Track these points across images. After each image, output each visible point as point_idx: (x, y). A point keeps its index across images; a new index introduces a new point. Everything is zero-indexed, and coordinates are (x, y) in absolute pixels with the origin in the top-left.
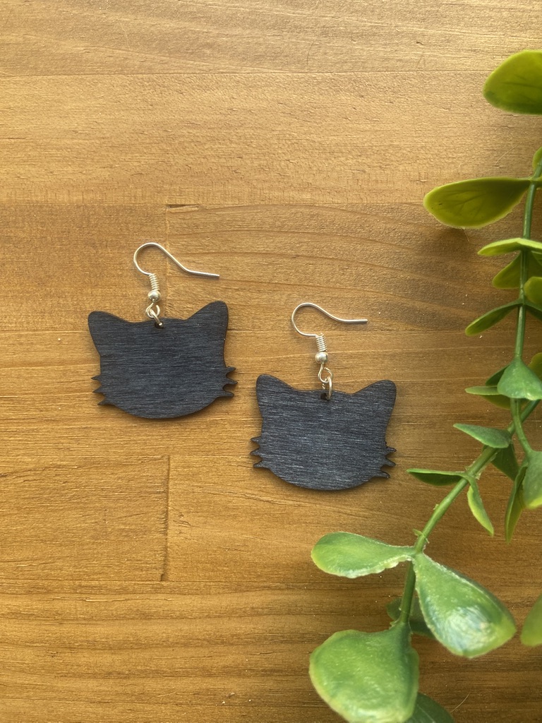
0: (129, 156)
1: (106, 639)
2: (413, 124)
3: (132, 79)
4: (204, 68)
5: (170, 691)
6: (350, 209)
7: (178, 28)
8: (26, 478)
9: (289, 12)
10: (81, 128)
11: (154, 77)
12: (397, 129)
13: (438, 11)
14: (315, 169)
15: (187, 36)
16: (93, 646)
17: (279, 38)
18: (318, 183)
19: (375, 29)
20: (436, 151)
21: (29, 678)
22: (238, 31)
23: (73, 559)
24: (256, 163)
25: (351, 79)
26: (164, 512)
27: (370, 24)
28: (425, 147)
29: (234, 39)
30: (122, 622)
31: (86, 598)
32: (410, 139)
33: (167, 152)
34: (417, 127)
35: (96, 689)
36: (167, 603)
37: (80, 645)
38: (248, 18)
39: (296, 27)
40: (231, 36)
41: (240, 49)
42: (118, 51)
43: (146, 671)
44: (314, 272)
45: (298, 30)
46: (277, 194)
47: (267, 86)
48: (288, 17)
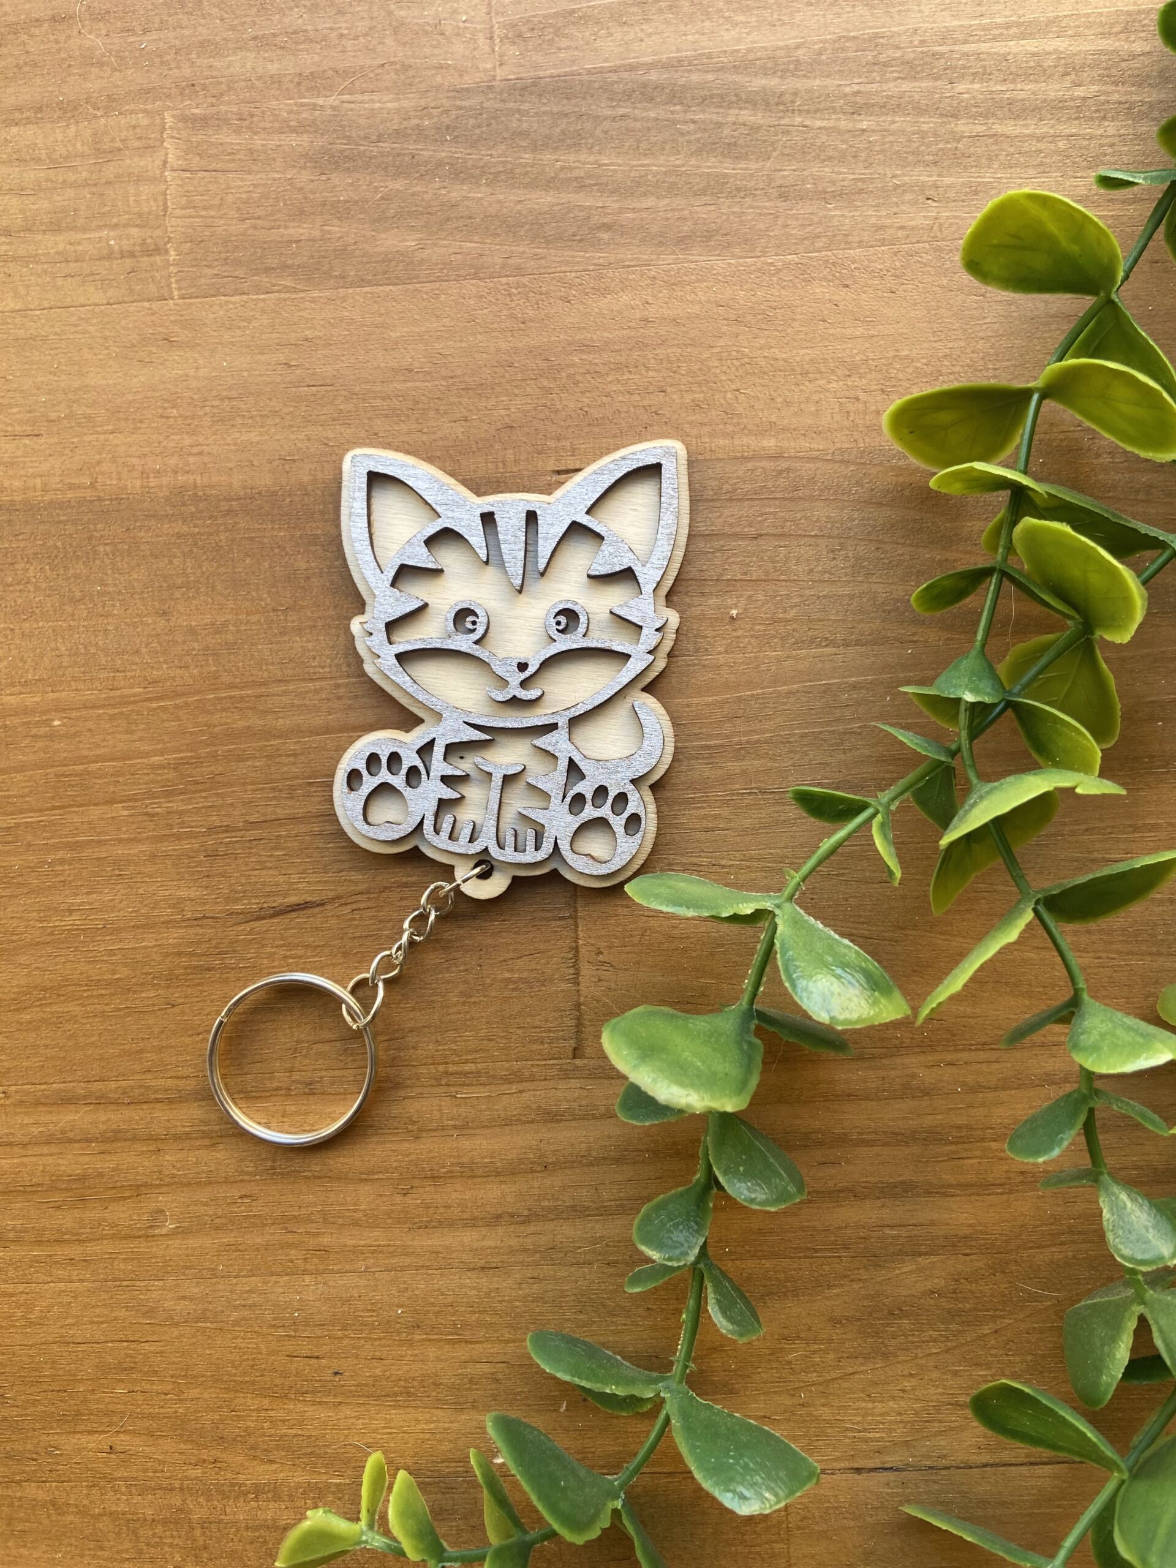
0: (492, 402)
1: (492, 1157)
2: (929, 322)
3: (491, 285)
4: (601, 261)
5: (595, 1241)
6: (837, 458)
7: (559, 204)
8: (354, 906)
9: (727, 168)
10: (417, 365)
11: (525, 280)
12: (904, 331)
13: (956, 148)
14: (779, 400)
15: (571, 215)
16: (469, 1172)
17: (713, 208)
18: (785, 422)
19: (860, 184)
20: (968, 361)
21: (366, 1234)
22: (650, 202)
23: (432, 1030)
24: (688, 398)
25: (827, 261)
26: (571, 948)
27: (852, 177)
28: (950, 356)
29: (644, 215)
30: (514, 1127)
31: (457, 1092)
32: (925, 345)
33: (549, 391)
34: (935, 326)
35: (476, 1245)
36: (585, 1093)
37: (450, 1172)
38: (664, 182)
39: (739, 190)
40: (640, 210)
41: (654, 229)
42: (468, 245)
43: (556, 1208)
44: (787, 560)
45: (742, 194)
46: (722, 442)
47: (698, 281)
48: (725, 176)
